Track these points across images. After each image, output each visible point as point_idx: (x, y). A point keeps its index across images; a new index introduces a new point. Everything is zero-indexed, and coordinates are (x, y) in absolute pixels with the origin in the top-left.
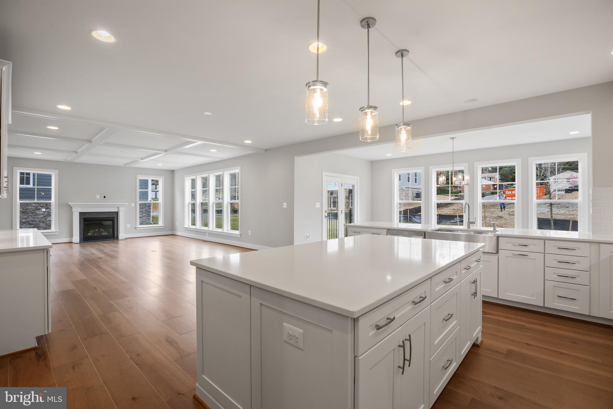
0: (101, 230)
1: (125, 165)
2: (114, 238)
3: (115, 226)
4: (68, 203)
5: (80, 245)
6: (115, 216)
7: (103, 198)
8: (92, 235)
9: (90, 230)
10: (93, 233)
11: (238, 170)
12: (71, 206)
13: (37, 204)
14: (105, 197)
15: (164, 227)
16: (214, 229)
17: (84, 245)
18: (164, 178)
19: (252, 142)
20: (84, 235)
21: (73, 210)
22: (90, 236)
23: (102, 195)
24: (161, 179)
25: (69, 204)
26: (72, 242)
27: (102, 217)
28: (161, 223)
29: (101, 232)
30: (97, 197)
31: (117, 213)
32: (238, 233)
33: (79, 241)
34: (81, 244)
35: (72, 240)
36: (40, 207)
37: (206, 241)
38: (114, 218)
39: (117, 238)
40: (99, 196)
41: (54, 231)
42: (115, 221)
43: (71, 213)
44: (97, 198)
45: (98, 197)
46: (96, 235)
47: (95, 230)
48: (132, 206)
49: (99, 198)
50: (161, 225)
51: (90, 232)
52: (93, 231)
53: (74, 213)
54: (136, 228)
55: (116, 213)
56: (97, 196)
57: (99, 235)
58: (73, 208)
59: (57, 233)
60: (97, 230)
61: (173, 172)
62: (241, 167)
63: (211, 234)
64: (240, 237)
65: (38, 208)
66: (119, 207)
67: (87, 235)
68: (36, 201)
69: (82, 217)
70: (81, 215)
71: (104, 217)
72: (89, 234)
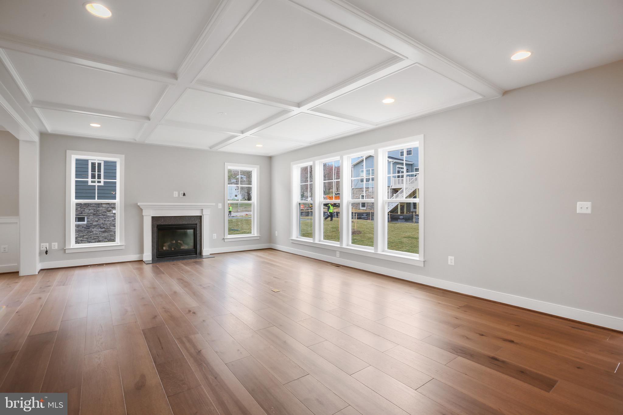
0: (179, 241)
1: (211, 149)
2: (196, 254)
3: (198, 237)
4: (137, 204)
5: (153, 266)
6: (197, 222)
7: (181, 196)
8: (167, 249)
9: (165, 243)
10: (170, 247)
11: (418, 142)
12: (141, 207)
13: (108, 205)
14: (184, 195)
15: (259, 238)
16: (350, 246)
17: (158, 268)
18: (259, 167)
19: (532, 53)
20: (158, 249)
21: (144, 214)
22: (166, 250)
23: (181, 192)
24: (256, 169)
25: (139, 204)
26: (142, 260)
27: (181, 223)
28: (255, 232)
29: (179, 244)
30: (174, 194)
31: (200, 217)
32: (418, 259)
33: (151, 260)
34: (155, 264)
35: (142, 257)
36: (111, 209)
37: (338, 266)
38: (196, 224)
39: (201, 254)
40: (177, 193)
41: (119, 245)
42: (198, 229)
43: (142, 217)
44: (175, 196)
45: (176, 194)
46: (173, 249)
47: (172, 242)
48: (219, 207)
49: (177, 196)
50: (256, 235)
51: (165, 244)
52: (169, 243)
53: (145, 218)
54: (224, 239)
56: (175, 192)
57: (177, 249)
58: (144, 211)
59: (123, 248)
60: (174, 242)
61: (270, 158)
62: (424, 136)
63: (345, 253)
64: (423, 266)
65: (109, 209)
66: (203, 209)
67: (161, 250)
68: (96, 201)
69: (155, 223)
70: (154, 220)
71: (184, 223)
72: (164, 248)
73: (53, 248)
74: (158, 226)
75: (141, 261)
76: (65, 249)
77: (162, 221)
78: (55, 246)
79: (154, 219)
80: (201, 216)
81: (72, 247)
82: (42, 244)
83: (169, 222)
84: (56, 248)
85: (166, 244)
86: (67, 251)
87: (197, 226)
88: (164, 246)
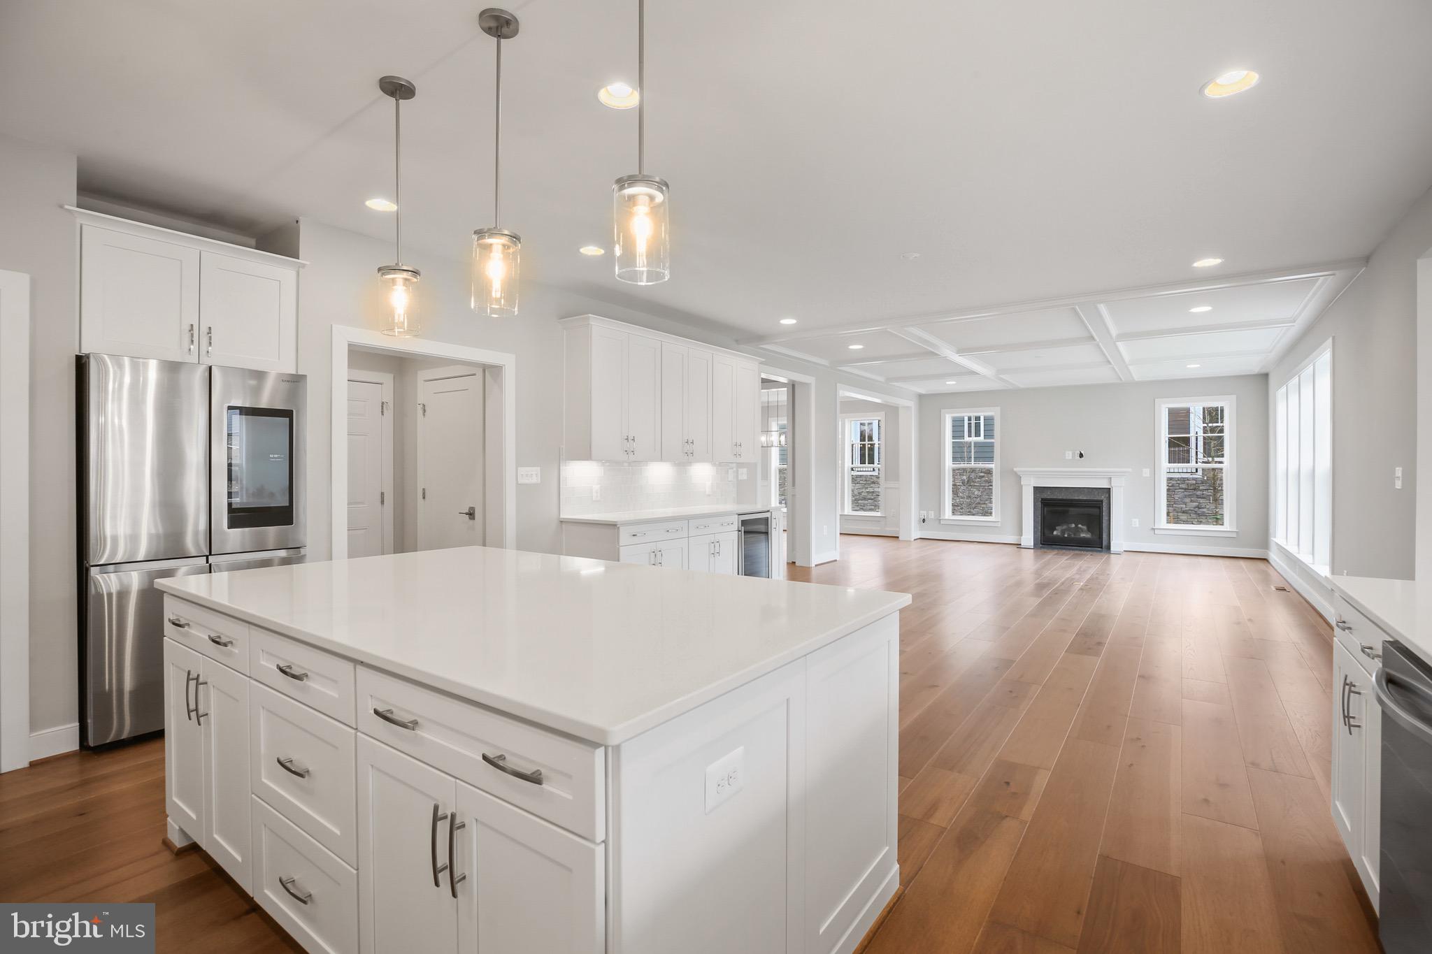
0: (1080, 526)
3: (1104, 521)
5: (1034, 551)
6: (1103, 497)
7: (1078, 457)
8: (1059, 534)
9: (1056, 525)
10: (1063, 532)
12: (1019, 473)
13: (985, 470)
14: (1081, 455)
15: (1234, 535)
17: (1044, 553)
20: (1043, 533)
21: (1022, 483)
22: (1057, 536)
23: (1076, 452)
24: (1231, 403)
25: (1015, 469)
26: (1020, 544)
27: (1076, 498)
28: (1228, 525)
29: (1079, 530)
30: (1067, 455)
33: (1032, 544)
34: (1037, 550)
35: (1020, 539)
36: (988, 475)
38: (1102, 501)
39: (1109, 548)
40: (1070, 453)
41: (994, 520)
42: (1105, 508)
43: (1020, 487)
44: (1067, 458)
45: (1069, 455)
46: (1066, 536)
47: (1068, 525)
48: (1144, 475)
49: (1071, 458)
50: (1230, 530)
52: (1064, 527)
53: (1024, 488)
55: (1106, 490)
56: (1067, 452)
57: (1073, 536)
58: (1022, 479)
59: (1000, 526)
60: (1071, 526)
65: (986, 475)
66: (1112, 478)
67: (1051, 535)
68: (973, 464)
69: (1038, 495)
70: (1038, 492)
71: (1081, 498)
72: (1055, 533)
73: (929, 517)
74: (1044, 500)
75: (1018, 545)
76: (939, 520)
77: (1048, 493)
78: (932, 515)
79: (1037, 490)
80: (1110, 488)
81: (946, 518)
82: (921, 512)
84: (933, 517)
85: (1059, 528)
86: (942, 522)
87: (1104, 504)
88: (1055, 529)
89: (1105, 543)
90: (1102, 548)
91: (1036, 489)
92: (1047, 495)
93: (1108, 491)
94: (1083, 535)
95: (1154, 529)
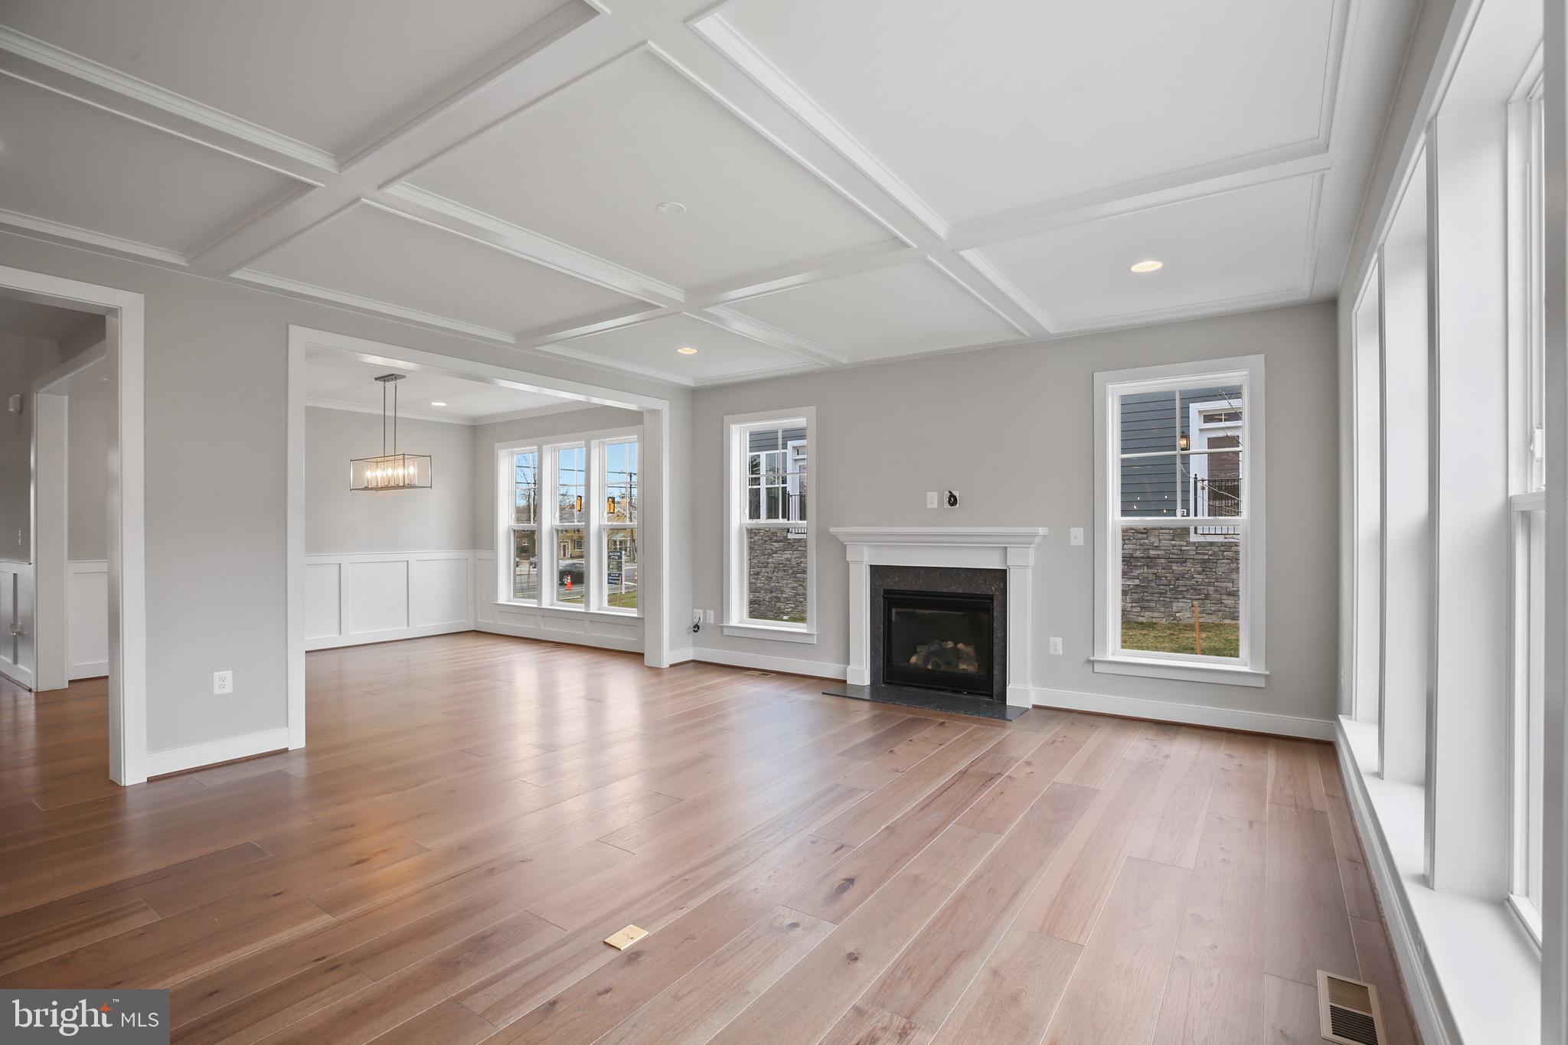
0: (960, 646)
2: (990, 699)
4: (829, 530)
6: (993, 590)
7: (947, 505)
8: (920, 663)
9: (922, 643)
10: (927, 660)
12: (841, 538)
14: (953, 500)
20: (888, 660)
21: (847, 558)
22: (913, 666)
23: (945, 493)
25: (832, 530)
26: (845, 685)
27: (945, 590)
29: (957, 656)
30: (928, 500)
31: (1003, 575)
33: (868, 682)
35: (845, 671)
38: (991, 599)
39: (1003, 700)
40: (936, 495)
41: (815, 632)
43: (845, 566)
44: (929, 506)
45: (933, 500)
46: (930, 667)
47: (944, 644)
48: (1073, 542)
49: (935, 505)
50: (1253, 668)
51: (917, 649)
53: (852, 567)
54: (1092, 662)
56: (929, 493)
57: (943, 668)
58: (848, 549)
59: (813, 640)
66: (1006, 548)
69: (878, 583)
70: (877, 576)
71: (953, 589)
72: (913, 659)
73: (708, 622)
74: (886, 592)
75: (840, 684)
76: (722, 627)
77: (896, 579)
78: (708, 617)
79: (877, 572)
80: (1006, 570)
81: (737, 624)
82: (690, 610)
83: (913, 582)
85: (922, 650)
86: (726, 632)
87: (995, 603)
88: (914, 652)
89: (996, 688)
90: (991, 696)
91: (876, 570)
92: (895, 584)
93: (1001, 576)
94: (963, 666)
95: (1093, 662)
